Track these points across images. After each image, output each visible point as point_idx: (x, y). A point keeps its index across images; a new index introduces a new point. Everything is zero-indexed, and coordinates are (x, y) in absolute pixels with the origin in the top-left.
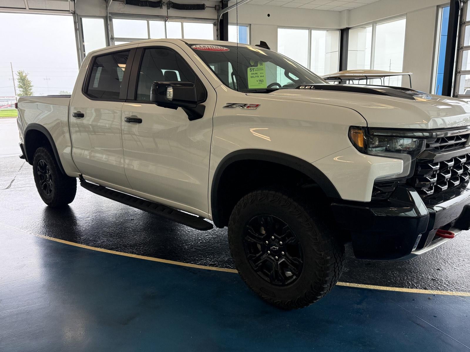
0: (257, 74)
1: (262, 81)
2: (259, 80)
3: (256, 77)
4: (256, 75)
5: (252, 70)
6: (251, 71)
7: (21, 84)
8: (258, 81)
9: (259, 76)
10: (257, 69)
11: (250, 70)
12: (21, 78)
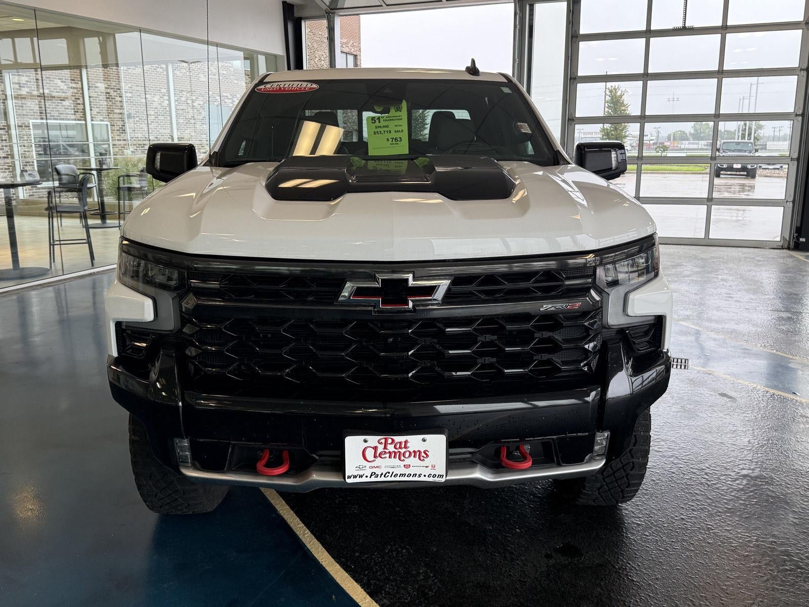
0: (387, 126)
1: (399, 139)
2: (393, 138)
3: (386, 132)
4: (386, 129)
5: (377, 121)
6: (374, 121)
7: (610, 111)
8: (391, 140)
9: (393, 132)
10: (387, 119)
11: (372, 120)
12: (612, 99)
